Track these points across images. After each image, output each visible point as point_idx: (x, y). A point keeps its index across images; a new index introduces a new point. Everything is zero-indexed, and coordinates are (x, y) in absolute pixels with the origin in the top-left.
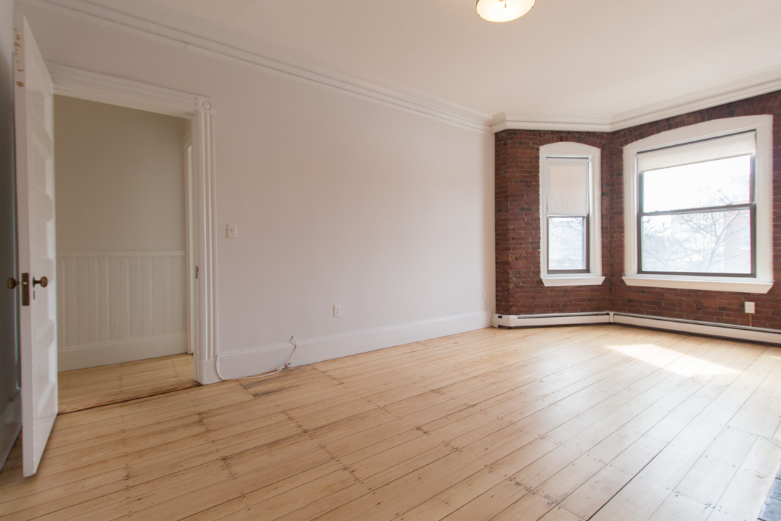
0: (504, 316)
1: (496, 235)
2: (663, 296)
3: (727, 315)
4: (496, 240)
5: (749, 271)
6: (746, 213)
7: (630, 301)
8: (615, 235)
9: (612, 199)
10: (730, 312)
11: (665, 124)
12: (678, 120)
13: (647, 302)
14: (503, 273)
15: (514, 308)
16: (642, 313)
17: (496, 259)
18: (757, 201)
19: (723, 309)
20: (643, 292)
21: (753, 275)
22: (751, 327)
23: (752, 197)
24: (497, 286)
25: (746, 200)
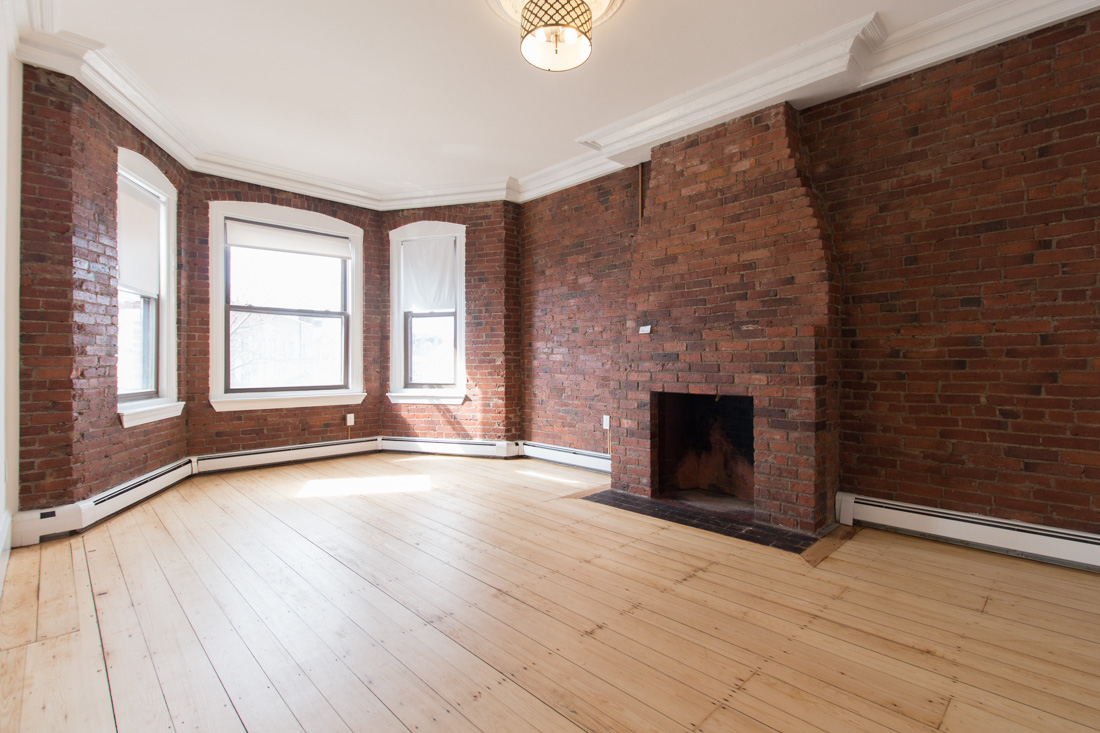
0: (60, 510)
1: (24, 316)
2: (266, 420)
3: (331, 432)
4: (23, 327)
5: (341, 382)
6: (338, 322)
7: (218, 434)
8: (197, 334)
9: (190, 278)
10: (333, 428)
11: (268, 193)
12: (283, 197)
13: (244, 433)
14: (46, 408)
15: (79, 485)
16: (237, 449)
17: (23, 374)
18: (350, 311)
19: (327, 425)
20: (240, 419)
21: (345, 386)
22: (350, 440)
23: (345, 306)
24: (22, 443)
25: (338, 309)
